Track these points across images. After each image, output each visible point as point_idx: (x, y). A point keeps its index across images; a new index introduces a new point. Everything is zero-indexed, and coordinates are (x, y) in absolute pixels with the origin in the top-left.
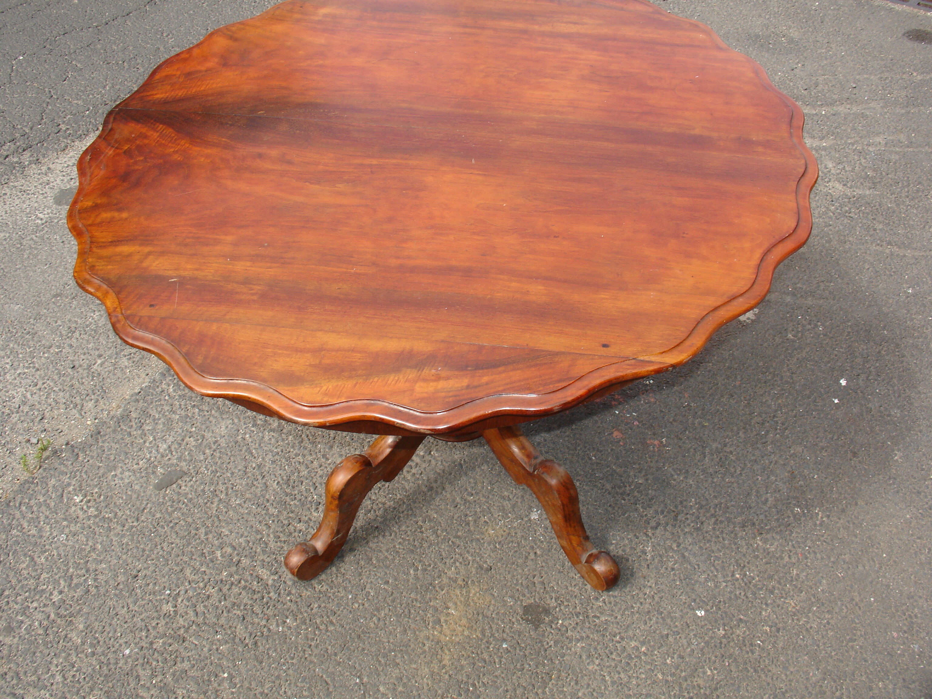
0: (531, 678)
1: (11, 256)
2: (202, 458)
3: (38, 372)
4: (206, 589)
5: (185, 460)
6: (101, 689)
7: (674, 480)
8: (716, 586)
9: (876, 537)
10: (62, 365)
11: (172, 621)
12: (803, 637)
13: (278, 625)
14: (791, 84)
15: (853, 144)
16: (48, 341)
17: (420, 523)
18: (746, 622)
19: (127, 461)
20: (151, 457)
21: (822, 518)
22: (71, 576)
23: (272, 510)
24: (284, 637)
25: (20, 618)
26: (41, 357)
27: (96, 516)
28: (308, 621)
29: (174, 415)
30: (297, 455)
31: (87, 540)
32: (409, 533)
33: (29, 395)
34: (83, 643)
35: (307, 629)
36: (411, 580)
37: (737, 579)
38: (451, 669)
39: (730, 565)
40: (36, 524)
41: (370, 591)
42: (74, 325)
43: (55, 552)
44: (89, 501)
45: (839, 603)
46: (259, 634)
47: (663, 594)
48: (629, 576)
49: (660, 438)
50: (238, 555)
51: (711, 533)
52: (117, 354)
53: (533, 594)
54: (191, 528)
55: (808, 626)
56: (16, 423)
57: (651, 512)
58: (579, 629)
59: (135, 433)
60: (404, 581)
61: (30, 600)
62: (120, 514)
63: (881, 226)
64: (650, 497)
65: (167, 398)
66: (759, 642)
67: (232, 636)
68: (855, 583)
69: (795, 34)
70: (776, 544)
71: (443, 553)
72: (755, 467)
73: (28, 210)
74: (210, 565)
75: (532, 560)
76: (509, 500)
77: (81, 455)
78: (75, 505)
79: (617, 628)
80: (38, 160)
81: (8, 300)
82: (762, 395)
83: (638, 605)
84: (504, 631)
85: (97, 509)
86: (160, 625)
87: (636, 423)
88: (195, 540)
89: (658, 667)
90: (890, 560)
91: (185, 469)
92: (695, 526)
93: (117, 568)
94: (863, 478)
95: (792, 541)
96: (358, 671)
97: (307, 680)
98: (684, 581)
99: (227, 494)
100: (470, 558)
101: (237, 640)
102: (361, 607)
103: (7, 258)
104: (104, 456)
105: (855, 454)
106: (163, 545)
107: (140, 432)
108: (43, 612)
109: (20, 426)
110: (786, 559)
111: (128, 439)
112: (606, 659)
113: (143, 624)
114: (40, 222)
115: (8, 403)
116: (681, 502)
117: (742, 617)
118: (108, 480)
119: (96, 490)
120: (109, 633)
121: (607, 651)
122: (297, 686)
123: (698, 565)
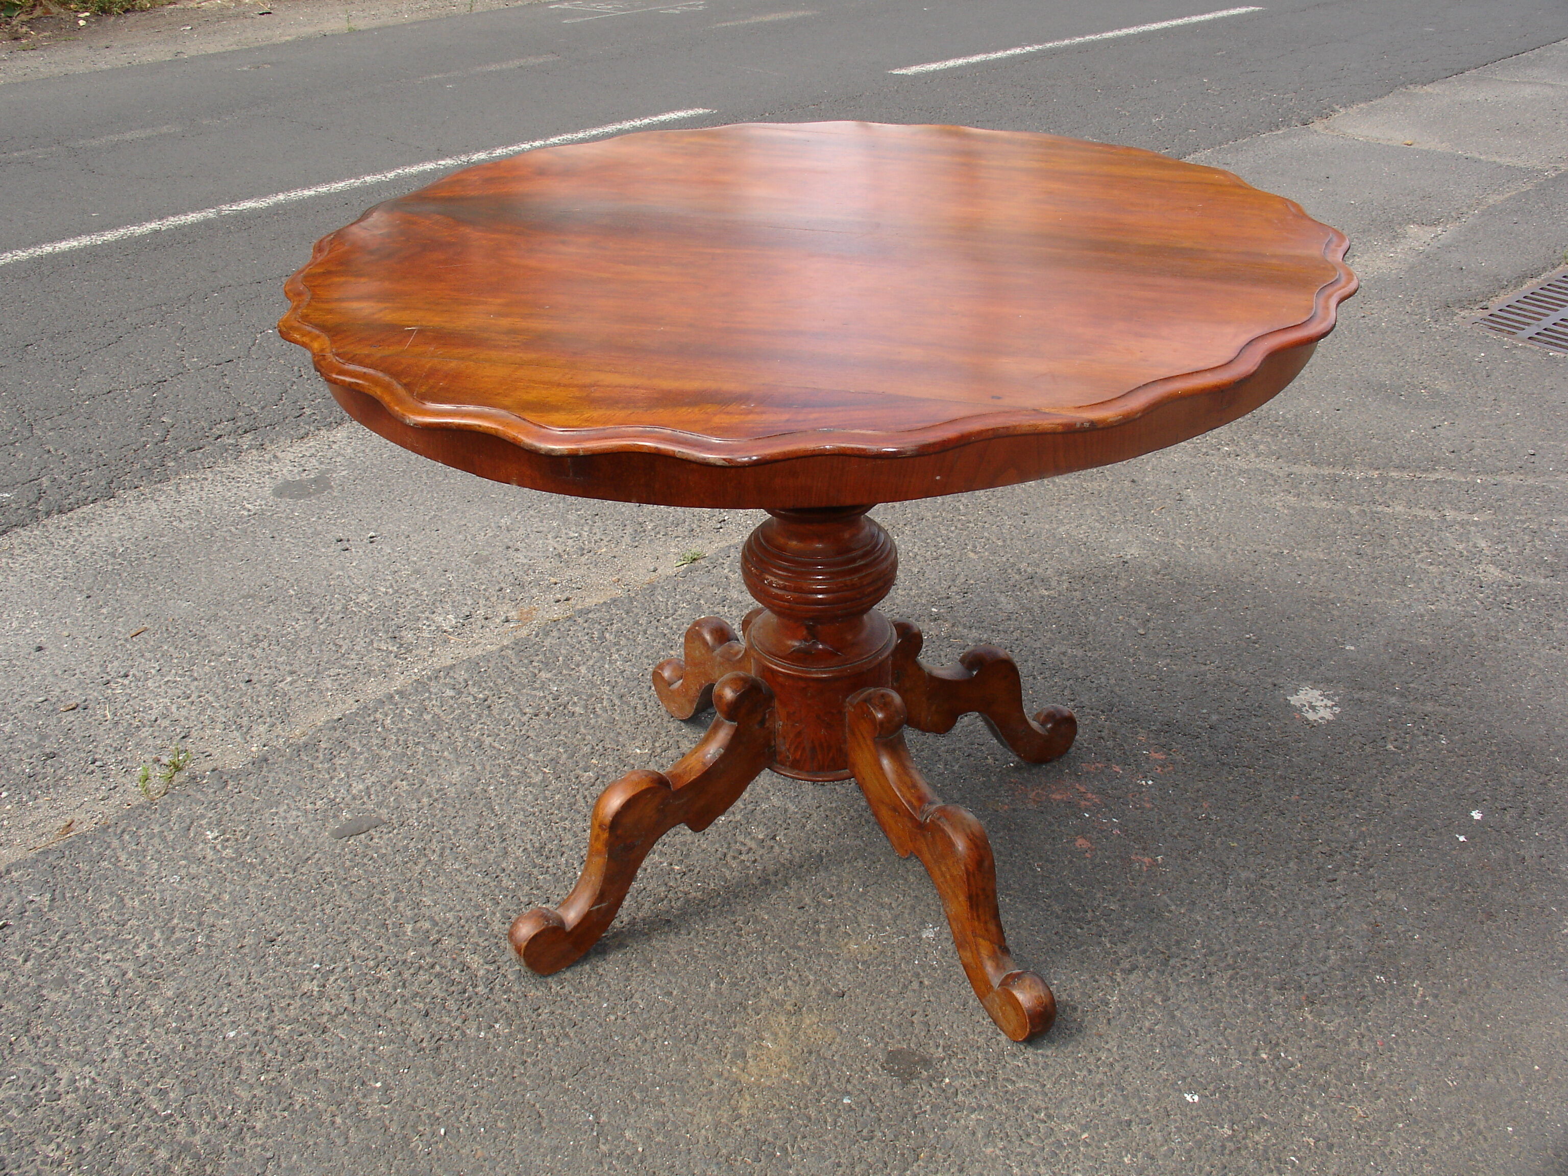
0: (883, 1151)
1: (194, 547)
2: (415, 806)
3: (196, 683)
4: (378, 970)
5: (388, 807)
6: (178, 1077)
7: (1170, 912)
8: (1224, 1064)
9: (1522, 1039)
10: (232, 677)
11: (314, 1003)
12: (1376, 1164)
13: (479, 1029)
14: (1430, 444)
15: (1523, 522)
16: (220, 647)
17: (739, 924)
18: (1272, 1125)
19: (300, 797)
20: (336, 797)
21: (1424, 996)
22: (174, 928)
23: (506, 882)
24: (486, 1045)
25: (80, 970)
26: (205, 665)
27: (232, 859)
28: (529, 1030)
29: (384, 751)
30: (563, 819)
31: (211, 887)
32: (719, 934)
33: (174, 708)
34: (166, 1015)
35: (526, 1039)
36: (709, 995)
37: (1263, 1061)
38: (750, 1122)
39: (1252, 1038)
40: (139, 858)
41: (640, 1001)
42: (265, 633)
43: (158, 896)
44: (228, 840)
45: (1447, 1125)
46: (446, 1036)
47: (1129, 1063)
48: (1074, 1031)
49: (1153, 855)
50: (439, 932)
51: (1224, 990)
52: (318, 673)
53: (908, 1036)
54: (375, 890)
55: (1387, 1151)
56: (146, 737)
57: (1123, 950)
58: (977, 1094)
59: (320, 766)
60: (697, 994)
61: (103, 950)
62: (269, 860)
63: (1561, 625)
64: (1125, 929)
65: (379, 729)
66: (1293, 1158)
67: (402, 1034)
68: (1478, 1101)
69: (1443, 387)
70: (1337, 1021)
71: (769, 967)
72: (1311, 911)
73: (233, 499)
74: (393, 940)
75: (914, 991)
76: (890, 908)
77: (231, 783)
78: (205, 842)
79: (1043, 1100)
80: (262, 445)
81: (176, 596)
82: (1334, 818)
83: (1085, 1072)
84: (848, 1081)
85: (237, 850)
86: (291, 1007)
87: (1116, 831)
88: (377, 906)
89: (1107, 1166)
90: (1546, 1077)
91: (385, 817)
92: (1198, 977)
93: (246, 926)
94: (1503, 951)
95: (1366, 1021)
96: (594, 1106)
97: (508, 1107)
98: (1168, 1050)
99: (441, 855)
100: (811, 977)
101: (409, 1041)
102: (619, 1021)
103: (187, 548)
104: (266, 788)
105: (1490, 916)
106: (325, 906)
107: (326, 765)
108: (117, 967)
109: (150, 742)
110: (1354, 1045)
111: (307, 773)
112: (1018, 1143)
113: (267, 1002)
114: (246, 513)
115: (141, 714)
116: (1178, 943)
117: (1266, 1116)
118: (263, 818)
119: (243, 828)
120: (210, 1006)
121: (1021, 1132)
122: (490, 1113)
123: (1196, 1031)
